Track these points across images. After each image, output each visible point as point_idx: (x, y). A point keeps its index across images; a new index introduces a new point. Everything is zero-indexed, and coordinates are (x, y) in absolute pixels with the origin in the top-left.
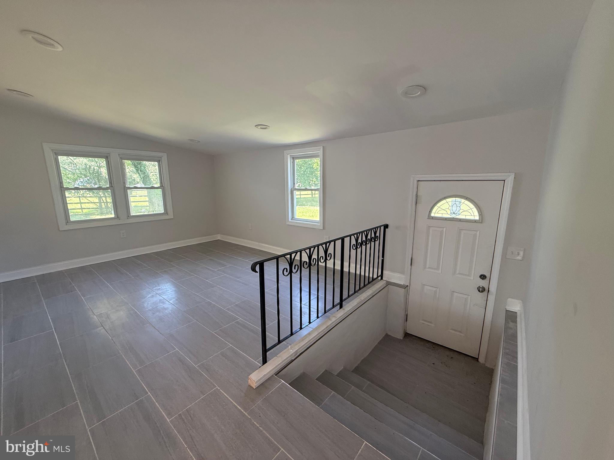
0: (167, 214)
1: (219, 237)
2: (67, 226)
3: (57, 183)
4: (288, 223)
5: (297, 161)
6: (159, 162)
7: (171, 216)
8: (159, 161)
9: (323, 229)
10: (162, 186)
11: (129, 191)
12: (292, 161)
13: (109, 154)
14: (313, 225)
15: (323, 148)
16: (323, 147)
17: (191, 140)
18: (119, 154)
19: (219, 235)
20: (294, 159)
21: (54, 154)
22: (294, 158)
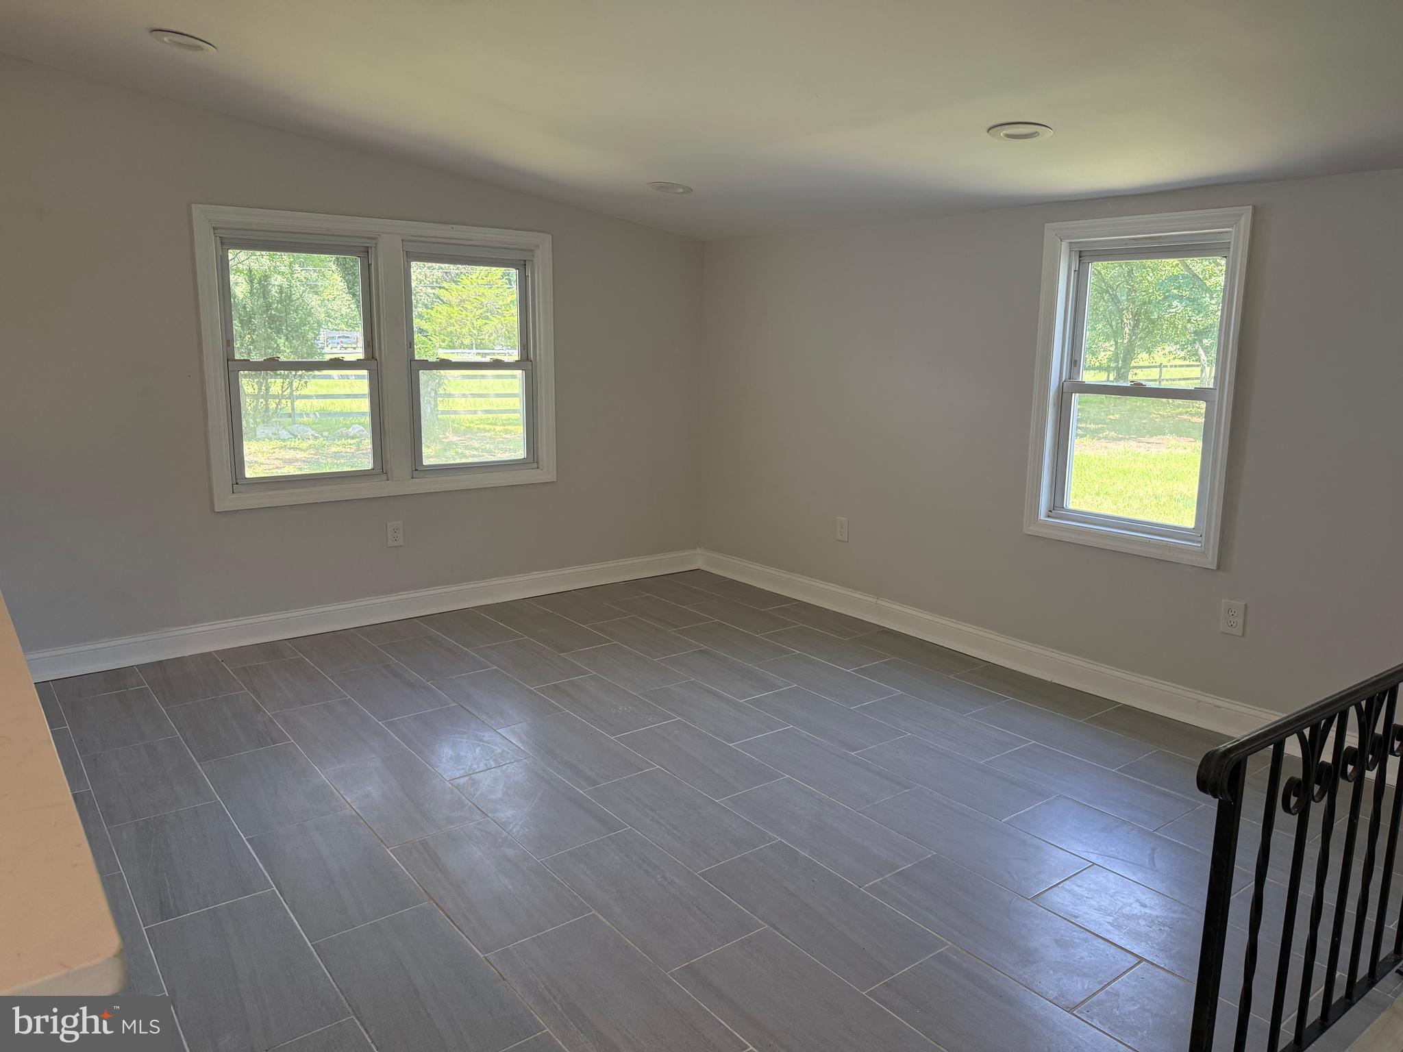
0: (535, 465)
1: (699, 560)
2: (234, 496)
3: (220, 342)
4: (1031, 530)
5: (1097, 269)
6: (522, 268)
7: (547, 473)
8: (522, 266)
9: (1218, 568)
10: (528, 359)
11: (424, 375)
12: (1074, 266)
13: (374, 241)
14: (1168, 547)
15: (1254, 215)
16: (1255, 208)
17: (663, 187)
18: (403, 241)
19: (699, 551)
20: (1085, 260)
21: (219, 242)
22: (1084, 256)
